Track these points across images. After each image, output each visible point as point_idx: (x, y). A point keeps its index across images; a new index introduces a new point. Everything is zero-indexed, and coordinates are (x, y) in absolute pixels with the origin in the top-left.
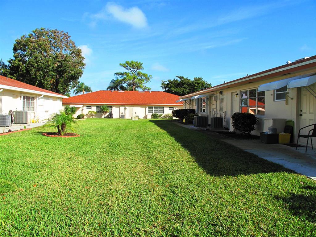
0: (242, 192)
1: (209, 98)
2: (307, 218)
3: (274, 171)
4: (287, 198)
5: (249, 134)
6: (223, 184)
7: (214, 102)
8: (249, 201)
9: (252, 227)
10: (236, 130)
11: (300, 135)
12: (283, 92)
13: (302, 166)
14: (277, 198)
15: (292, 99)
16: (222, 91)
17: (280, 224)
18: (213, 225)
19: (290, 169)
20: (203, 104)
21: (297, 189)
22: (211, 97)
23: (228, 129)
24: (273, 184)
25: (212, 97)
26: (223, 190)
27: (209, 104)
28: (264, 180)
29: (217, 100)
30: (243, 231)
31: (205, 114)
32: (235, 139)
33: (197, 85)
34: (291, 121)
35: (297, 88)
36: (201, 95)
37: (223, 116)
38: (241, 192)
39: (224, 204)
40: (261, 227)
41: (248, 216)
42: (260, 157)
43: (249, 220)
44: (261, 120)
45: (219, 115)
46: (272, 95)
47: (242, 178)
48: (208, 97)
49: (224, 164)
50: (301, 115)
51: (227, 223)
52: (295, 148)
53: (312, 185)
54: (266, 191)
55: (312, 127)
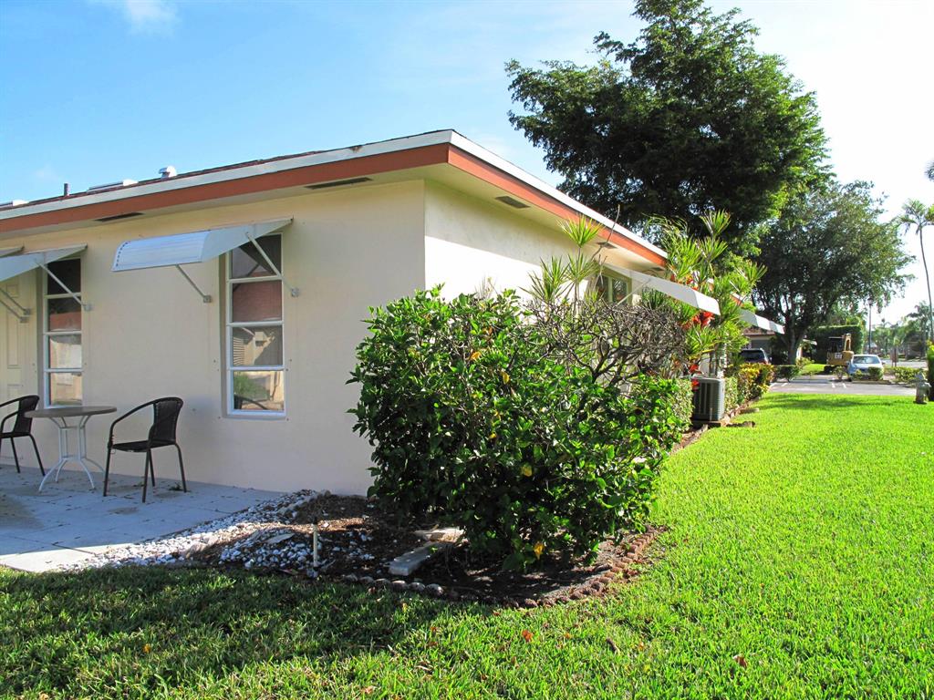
55: (15, 407)
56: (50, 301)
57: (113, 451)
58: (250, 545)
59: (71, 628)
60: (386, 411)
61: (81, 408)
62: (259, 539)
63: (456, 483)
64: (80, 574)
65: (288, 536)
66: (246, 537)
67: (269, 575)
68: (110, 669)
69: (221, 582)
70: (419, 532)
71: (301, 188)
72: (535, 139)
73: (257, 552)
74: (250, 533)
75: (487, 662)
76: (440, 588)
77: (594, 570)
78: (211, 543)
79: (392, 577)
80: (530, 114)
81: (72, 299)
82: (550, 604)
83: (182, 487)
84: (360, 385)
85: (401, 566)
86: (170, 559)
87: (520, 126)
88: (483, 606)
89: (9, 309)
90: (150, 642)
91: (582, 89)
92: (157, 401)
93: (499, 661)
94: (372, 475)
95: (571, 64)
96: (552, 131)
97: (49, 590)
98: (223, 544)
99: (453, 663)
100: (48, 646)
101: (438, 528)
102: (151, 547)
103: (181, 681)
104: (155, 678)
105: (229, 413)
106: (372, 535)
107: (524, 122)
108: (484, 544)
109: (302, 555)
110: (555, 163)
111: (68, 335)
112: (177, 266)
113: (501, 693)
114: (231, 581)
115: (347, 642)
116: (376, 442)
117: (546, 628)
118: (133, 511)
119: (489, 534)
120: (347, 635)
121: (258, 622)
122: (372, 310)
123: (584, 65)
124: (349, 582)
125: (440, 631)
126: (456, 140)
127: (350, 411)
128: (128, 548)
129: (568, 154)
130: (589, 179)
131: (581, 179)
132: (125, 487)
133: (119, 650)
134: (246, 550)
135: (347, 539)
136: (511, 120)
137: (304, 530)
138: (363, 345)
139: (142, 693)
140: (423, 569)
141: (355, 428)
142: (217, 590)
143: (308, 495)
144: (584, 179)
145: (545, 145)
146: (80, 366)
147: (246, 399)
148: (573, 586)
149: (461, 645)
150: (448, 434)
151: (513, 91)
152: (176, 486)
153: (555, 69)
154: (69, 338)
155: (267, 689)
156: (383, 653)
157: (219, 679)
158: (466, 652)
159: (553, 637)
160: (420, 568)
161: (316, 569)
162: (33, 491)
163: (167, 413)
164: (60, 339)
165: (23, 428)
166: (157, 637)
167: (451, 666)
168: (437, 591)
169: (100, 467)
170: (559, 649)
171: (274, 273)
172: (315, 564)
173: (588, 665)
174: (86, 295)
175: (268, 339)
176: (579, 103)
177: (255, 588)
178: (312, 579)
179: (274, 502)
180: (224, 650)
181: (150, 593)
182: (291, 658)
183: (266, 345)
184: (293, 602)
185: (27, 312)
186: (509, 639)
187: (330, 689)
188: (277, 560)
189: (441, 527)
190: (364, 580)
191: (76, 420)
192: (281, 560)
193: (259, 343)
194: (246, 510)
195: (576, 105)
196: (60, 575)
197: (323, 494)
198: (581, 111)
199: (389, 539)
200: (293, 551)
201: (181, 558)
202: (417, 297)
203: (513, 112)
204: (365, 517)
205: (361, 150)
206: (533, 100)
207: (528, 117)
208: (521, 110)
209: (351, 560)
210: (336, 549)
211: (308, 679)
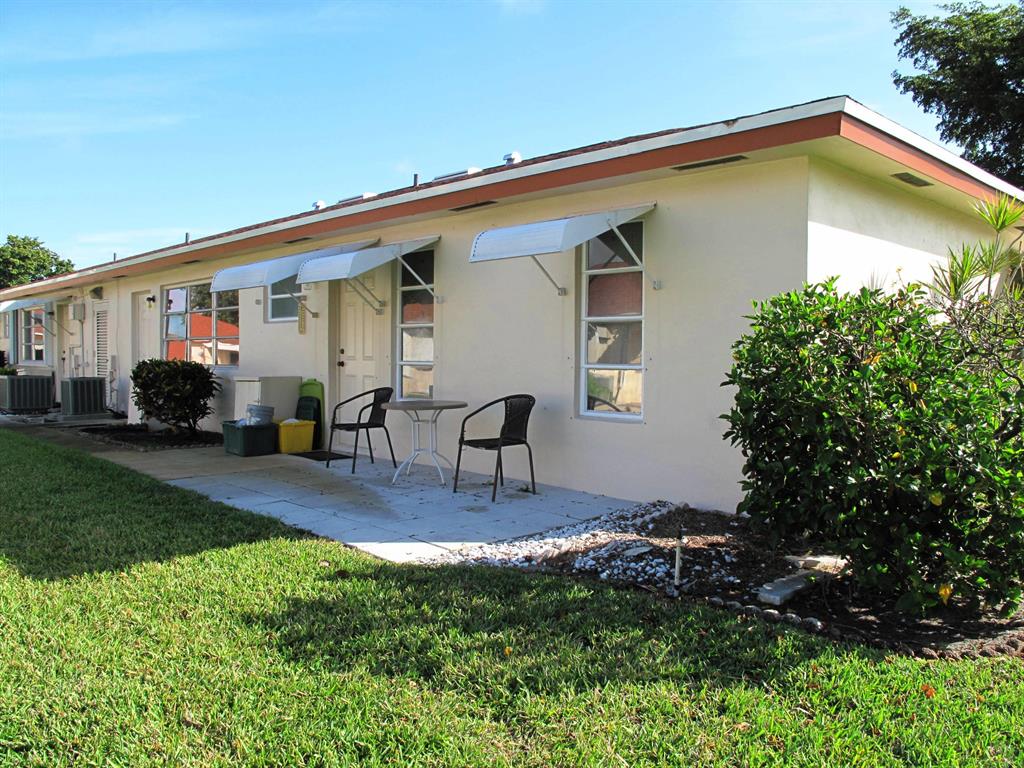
0: (139, 618)
1: (57, 312)
2: (325, 664)
3: (251, 539)
4: (276, 616)
5: (192, 429)
6: (77, 602)
7: (73, 325)
8: (158, 642)
9: (157, 725)
10: (148, 419)
11: (337, 422)
12: (288, 295)
13: (335, 514)
14: (248, 620)
15: (315, 315)
16: (101, 288)
17: (246, 699)
18: (18, 750)
19: (299, 527)
20: (34, 333)
21: (307, 585)
22: (61, 308)
23: (124, 416)
24: (240, 578)
25: (67, 306)
26: (73, 622)
27: (55, 332)
28: (215, 570)
29: (84, 318)
30: (125, 745)
31: (42, 368)
32: (142, 450)
33: (18, 262)
34: (313, 383)
35: (330, 281)
36: (26, 300)
37: (108, 373)
38: (136, 621)
39: (69, 668)
40: (188, 719)
41: (147, 695)
42: (214, 500)
43: (151, 706)
44: (229, 381)
45: (94, 370)
46: (258, 302)
47: (147, 573)
48: (52, 307)
49: (90, 534)
50: (342, 364)
51: (71, 731)
52: (325, 462)
53: (350, 567)
54: (217, 603)
55: (370, 398)
56: (404, 293)
57: (464, 447)
58: (606, 555)
59: (434, 621)
60: (763, 418)
61: (432, 402)
62: (615, 549)
63: (846, 506)
64: (438, 569)
65: (646, 550)
66: (601, 547)
67: (627, 588)
68: (473, 667)
69: (579, 592)
70: (790, 557)
71: (667, 169)
72: (926, 103)
73: (613, 563)
74: (604, 542)
75: (881, 715)
76: (819, 624)
77: (1008, 624)
78: (564, 549)
79: (761, 605)
80: (920, 73)
81: (426, 290)
82: (953, 657)
83: (531, 490)
84: (735, 389)
85: (771, 593)
86: (523, 562)
87: (906, 89)
88: (871, 649)
89: (365, 299)
90: (510, 645)
91: (993, 36)
92: (508, 398)
93: (895, 716)
94: (744, 489)
95: (978, 5)
96: (950, 92)
97: (410, 581)
98: (577, 552)
99: (838, 710)
100: (414, 635)
101: (811, 555)
102: (504, 547)
103: (543, 689)
104: (518, 682)
105: (582, 413)
106: (736, 556)
107: (913, 83)
108: (874, 578)
109: (661, 571)
110: (950, 132)
111: (421, 328)
112: (533, 256)
113: (898, 753)
114: (589, 591)
115: (716, 671)
116: (749, 452)
117: (952, 685)
118: (483, 509)
119: (879, 567)
120: (714, 662)
121: (617, 638)
122: (756, 304)
123: (996, 5)
124: (713, 605)
125: (822, 671)
126: (850, 108)
127: (723, 417)
128: (481, 547)
129: (969, 120)
130: (997, 149)
131: (985, 148)
132: (474, 484)
133: (480, 649)
134: (601, 560)
135: (709, 560)
136: (895, 82)
137: (662, 545)
138: (740, 343)
139: (505, 695)
140: (797, 599)
141: (726, 436)
142: (575, 600)
143: (664, 506)
144: (990, 148)
145: (939, 110)
146: (432, 360)
147: (599, 400)
148: (981, 640)
149: (847, 691)
150: (839, 449)
151: (900, 45)
152: (525, 487)
153: (956, 13)
154: (422, 332)
155: (631, 710)
156: (756, 689)
157: (581, 692)
158: (854, 700)
159: (961, 697)
160: (794, 598)
161: (677, 588)
162: (388, 482)
163: (518, 410)
164: (412, 332)
165: (378, 419)
166: (517, 640)
167: (836, 712)
168: (815, 626)
169: (450, 464)
170: (969, 713)
171: (635, 264)
172: (676, 582)
173: (1008, 738)
174: (438, 287)
175: (612, 336)
176: (987, 54)
177: (614, 602)
178: (672, 598)
179: (628, 511)
180: (585, 663)
181: (507, 596)
182: (655, 680)
183: (610, 342)
184: (654, 621)
185: (383, 304)
186: (905, 692)
187: (700, 720)
188: (634, 573)
189: (815, 554)
190: (731, 605)
191: (427, 414)
192: (638, 574)
193: (603, 340)
194: (598, 518)
195: (983, 56)
196: (420, 568)
197: (681, 506)
198: (989, 64)
199: (756, 563)
200: (651, 566)
201: (534, 563)
202: (806, 291)
203: (899, 72)
204: (728, 535)
205: (736, 124)
206: (926, 55)
207: (918, 77)
208: (909, 69)
209: (714, 582)
210: (698, 568)
211: (675, 705)
